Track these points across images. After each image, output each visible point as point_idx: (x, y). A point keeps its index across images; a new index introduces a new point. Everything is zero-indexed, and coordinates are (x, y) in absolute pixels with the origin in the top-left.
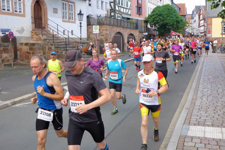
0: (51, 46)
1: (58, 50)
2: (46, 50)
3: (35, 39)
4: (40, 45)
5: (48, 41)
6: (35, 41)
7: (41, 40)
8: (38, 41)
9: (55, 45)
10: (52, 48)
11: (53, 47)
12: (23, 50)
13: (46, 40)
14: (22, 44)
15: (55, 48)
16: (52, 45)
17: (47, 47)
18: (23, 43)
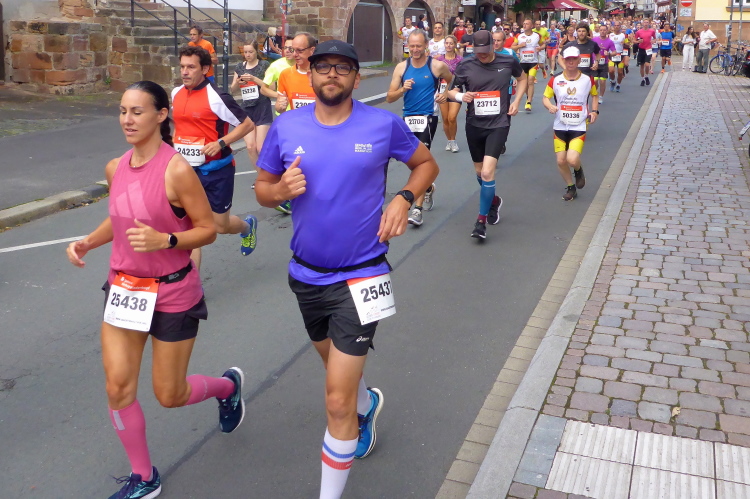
0: (123, 37)
1: (146, 49)
2: (105, 48)
3: (71, 10)
4: (84, 32)
5: (113, 16)
6: (71, 16)
7: (89, 13)
8: (79, 16)
9: (137, 32)
10: (128, 42)
11: (130, 40)
12: (24, 46)
13: (107, 13)
14: (20, 26)
15: (137, 41)
16: (127, 32)
17: (110, 39)
18: (24, 23)
